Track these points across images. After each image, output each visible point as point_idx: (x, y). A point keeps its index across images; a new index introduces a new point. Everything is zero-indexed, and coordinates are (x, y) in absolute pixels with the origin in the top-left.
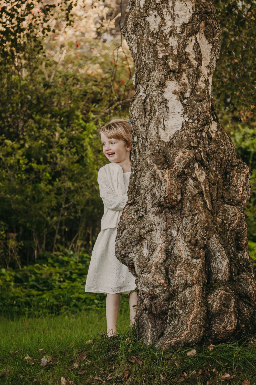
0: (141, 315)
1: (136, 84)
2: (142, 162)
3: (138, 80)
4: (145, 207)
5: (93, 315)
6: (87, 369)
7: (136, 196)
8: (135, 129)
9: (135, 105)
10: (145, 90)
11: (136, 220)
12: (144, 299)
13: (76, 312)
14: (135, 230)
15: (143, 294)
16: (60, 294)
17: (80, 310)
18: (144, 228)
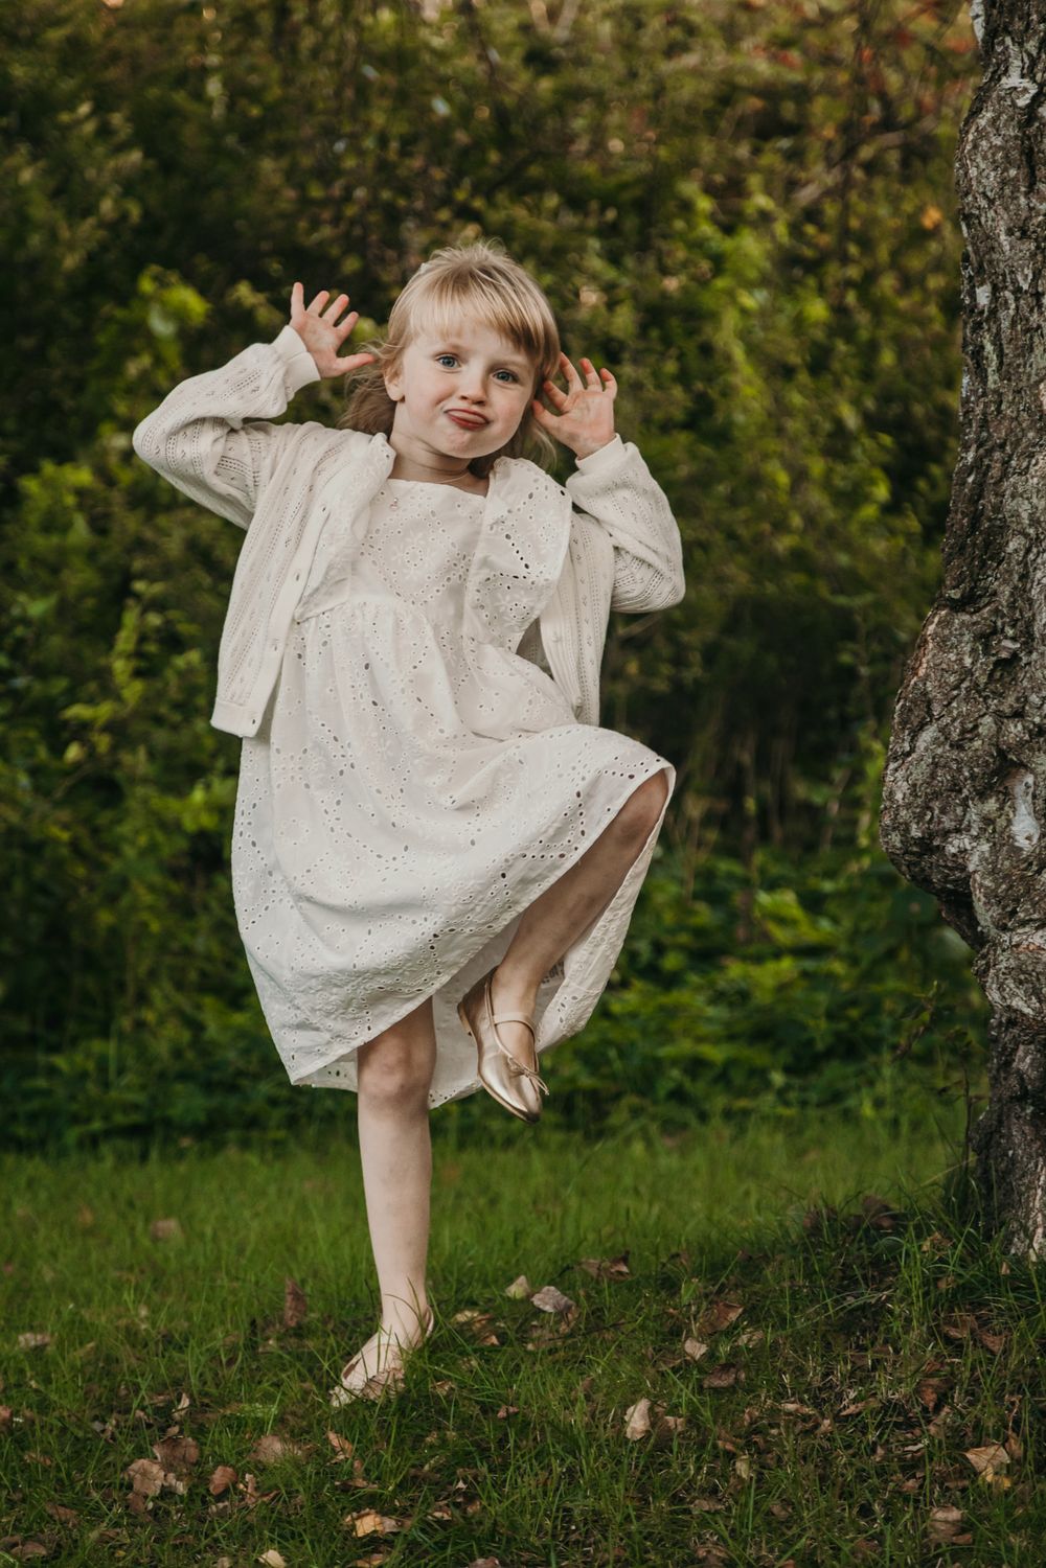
0: (1000, 1122)
1: (987, 34)
2: (1012, 403)
3: (1000, 13)
4: (1028, 615)
5: (764, 1141)
6: (746, 1366)
7: (983, 564)
8: (982, 247)
9: (982, 134)
10: (1034, 62)
11: (983, 680)
12: (1015, 1050)
13: (685, 1126)
14: (976, 727)
15: (1011, 1023)
16: (607, 1043)
17: (703, 1117)
18: (1018, 714)
